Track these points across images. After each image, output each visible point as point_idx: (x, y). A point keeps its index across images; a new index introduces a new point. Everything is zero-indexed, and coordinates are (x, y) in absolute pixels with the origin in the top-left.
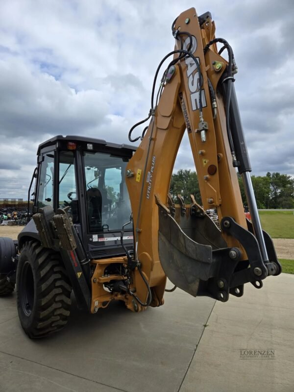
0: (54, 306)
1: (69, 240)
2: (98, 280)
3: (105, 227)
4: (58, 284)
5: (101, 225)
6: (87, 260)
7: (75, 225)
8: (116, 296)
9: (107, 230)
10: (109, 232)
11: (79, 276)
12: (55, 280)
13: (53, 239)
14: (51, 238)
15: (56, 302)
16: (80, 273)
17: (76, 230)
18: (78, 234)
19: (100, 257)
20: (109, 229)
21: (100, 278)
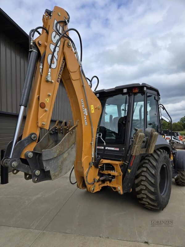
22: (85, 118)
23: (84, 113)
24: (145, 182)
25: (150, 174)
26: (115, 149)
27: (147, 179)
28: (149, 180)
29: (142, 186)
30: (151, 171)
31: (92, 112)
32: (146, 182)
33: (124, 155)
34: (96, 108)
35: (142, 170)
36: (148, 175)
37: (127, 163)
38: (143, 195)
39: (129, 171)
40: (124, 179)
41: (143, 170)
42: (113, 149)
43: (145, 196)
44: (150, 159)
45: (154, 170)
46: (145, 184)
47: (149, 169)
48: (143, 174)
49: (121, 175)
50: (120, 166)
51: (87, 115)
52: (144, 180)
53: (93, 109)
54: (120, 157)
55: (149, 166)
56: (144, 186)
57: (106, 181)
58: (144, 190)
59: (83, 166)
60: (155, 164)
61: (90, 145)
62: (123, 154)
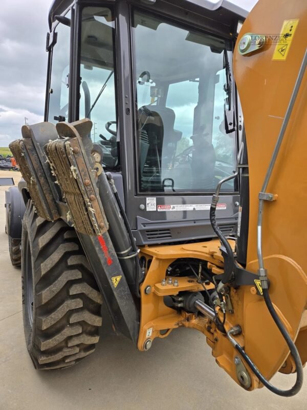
0: (67, 332)
1: (87, 210)
2: (153, 289)
3: (166, 183)
4: (75, 290)
5: (160, 179)
6: (134, 250)
7: (108, 173)
8: (188, 319)
9: (170, 188)
10: (175, 194)
11: (116, 284)
12: (70, 283)
13: (57, 201)
14: (54, 200)
15: (72, 325)
16: (119, 278)
17: (111, 184)
18: (116, 195)
19: (159, 242)
20: (175, 188)
21: (158, 285)
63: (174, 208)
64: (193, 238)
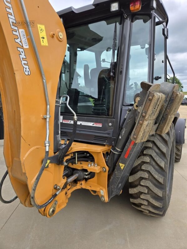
22: (23, 56)
23: (18, 41)
24: (147, 181)
25: (157, 167)
26: (94, 125)
27: (151, 176)
28: (154, 178)
29: (141, 187)
30: (158, 162)
31: (42, 44)
32: (149, 182)
33: (110, 136)
34: (53, 36)
35: (142, 160)
36: (153, 169)
37: (117, 151)
38: (142, 200)
39: (122, 166)
40: (112, 178)
41: (144, 160)
42: (90, 124)
43: (146, 203)
44: (155, 141)
45: (163, 160)
46: (148, 185)
47: (155, 159)
48: (143, 167)
49: (105, 171)
50: (104, 154)
51: (26, 46)
52: (145, 179)
53: (45, 37)
54: (105, 139)
55: (155, 154)
56: (145, 188)
57: (80, 180)
58: (145, 193)
59: (24, 171)
60: (164, 149)
61: (41, 121)
62: (109, 134)
63: (70, 122)
64: (79, 140)
